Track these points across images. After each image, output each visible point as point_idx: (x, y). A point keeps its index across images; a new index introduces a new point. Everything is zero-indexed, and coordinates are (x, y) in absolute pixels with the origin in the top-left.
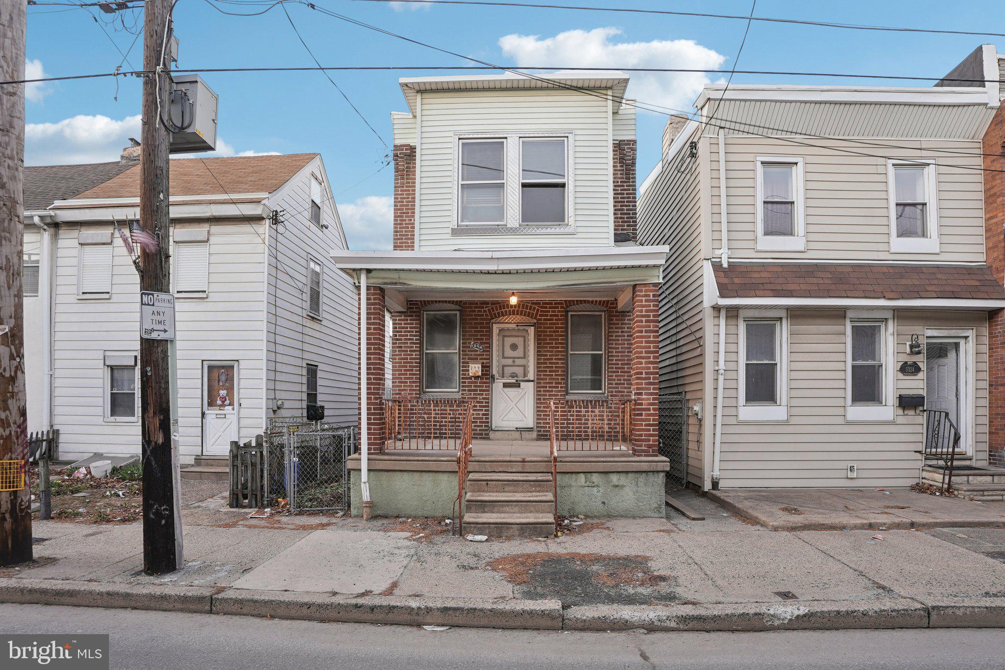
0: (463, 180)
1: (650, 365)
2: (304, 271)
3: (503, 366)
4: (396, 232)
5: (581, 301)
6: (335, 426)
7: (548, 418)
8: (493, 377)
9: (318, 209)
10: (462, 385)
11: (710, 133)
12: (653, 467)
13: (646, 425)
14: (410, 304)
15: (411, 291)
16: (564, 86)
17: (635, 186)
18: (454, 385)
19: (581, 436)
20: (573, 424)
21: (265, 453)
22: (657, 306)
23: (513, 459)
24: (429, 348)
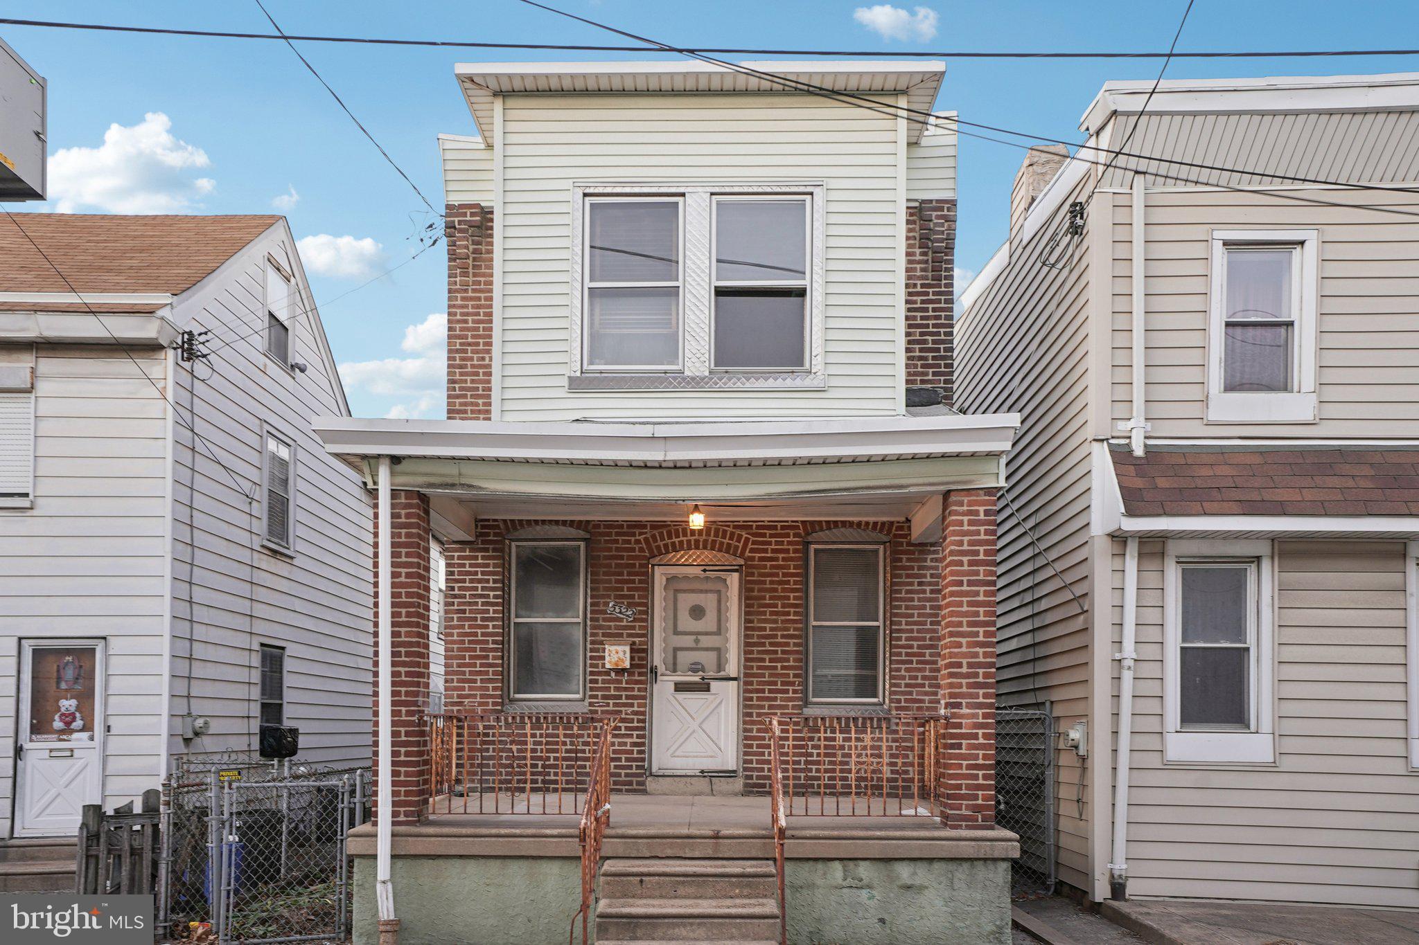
0: (592, 280)
1: (977, 649)
2: (254, 457)
3: (676, 650)
4: (453, 382)
5: (836, 522)
6: (321, 768)
7: (766, 751)
8: (654, 671)
9: (283, 331)
10: (591, 684)
11: (1114, 183)
12: (985, 849)
13: (969, 767)
14: (483, 527)
15: (487, 501)
16: (806, 88)
17: (951, 293)
18: (574, 687)
19: (834, 786)
20: (818, 763)
21: (163, 827)
22: (993, 533)
23: (694, 831)
24: (522, 613)
